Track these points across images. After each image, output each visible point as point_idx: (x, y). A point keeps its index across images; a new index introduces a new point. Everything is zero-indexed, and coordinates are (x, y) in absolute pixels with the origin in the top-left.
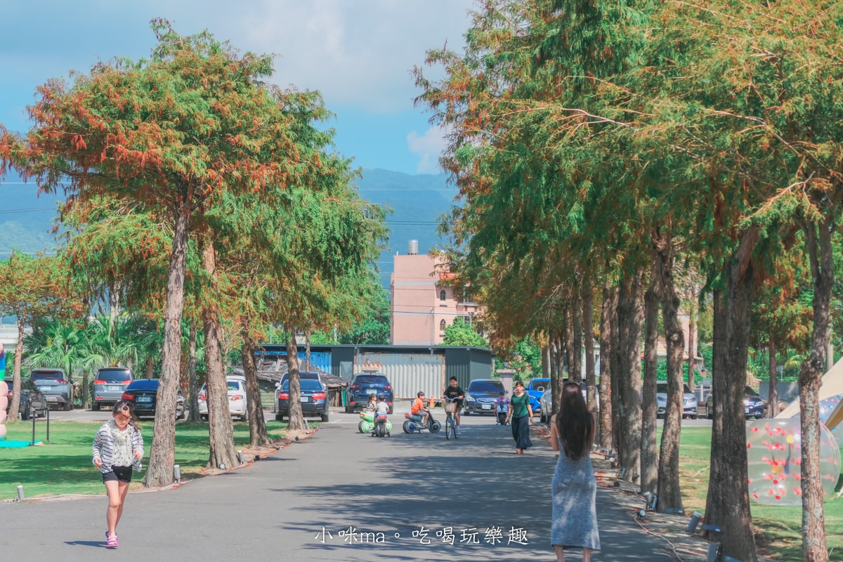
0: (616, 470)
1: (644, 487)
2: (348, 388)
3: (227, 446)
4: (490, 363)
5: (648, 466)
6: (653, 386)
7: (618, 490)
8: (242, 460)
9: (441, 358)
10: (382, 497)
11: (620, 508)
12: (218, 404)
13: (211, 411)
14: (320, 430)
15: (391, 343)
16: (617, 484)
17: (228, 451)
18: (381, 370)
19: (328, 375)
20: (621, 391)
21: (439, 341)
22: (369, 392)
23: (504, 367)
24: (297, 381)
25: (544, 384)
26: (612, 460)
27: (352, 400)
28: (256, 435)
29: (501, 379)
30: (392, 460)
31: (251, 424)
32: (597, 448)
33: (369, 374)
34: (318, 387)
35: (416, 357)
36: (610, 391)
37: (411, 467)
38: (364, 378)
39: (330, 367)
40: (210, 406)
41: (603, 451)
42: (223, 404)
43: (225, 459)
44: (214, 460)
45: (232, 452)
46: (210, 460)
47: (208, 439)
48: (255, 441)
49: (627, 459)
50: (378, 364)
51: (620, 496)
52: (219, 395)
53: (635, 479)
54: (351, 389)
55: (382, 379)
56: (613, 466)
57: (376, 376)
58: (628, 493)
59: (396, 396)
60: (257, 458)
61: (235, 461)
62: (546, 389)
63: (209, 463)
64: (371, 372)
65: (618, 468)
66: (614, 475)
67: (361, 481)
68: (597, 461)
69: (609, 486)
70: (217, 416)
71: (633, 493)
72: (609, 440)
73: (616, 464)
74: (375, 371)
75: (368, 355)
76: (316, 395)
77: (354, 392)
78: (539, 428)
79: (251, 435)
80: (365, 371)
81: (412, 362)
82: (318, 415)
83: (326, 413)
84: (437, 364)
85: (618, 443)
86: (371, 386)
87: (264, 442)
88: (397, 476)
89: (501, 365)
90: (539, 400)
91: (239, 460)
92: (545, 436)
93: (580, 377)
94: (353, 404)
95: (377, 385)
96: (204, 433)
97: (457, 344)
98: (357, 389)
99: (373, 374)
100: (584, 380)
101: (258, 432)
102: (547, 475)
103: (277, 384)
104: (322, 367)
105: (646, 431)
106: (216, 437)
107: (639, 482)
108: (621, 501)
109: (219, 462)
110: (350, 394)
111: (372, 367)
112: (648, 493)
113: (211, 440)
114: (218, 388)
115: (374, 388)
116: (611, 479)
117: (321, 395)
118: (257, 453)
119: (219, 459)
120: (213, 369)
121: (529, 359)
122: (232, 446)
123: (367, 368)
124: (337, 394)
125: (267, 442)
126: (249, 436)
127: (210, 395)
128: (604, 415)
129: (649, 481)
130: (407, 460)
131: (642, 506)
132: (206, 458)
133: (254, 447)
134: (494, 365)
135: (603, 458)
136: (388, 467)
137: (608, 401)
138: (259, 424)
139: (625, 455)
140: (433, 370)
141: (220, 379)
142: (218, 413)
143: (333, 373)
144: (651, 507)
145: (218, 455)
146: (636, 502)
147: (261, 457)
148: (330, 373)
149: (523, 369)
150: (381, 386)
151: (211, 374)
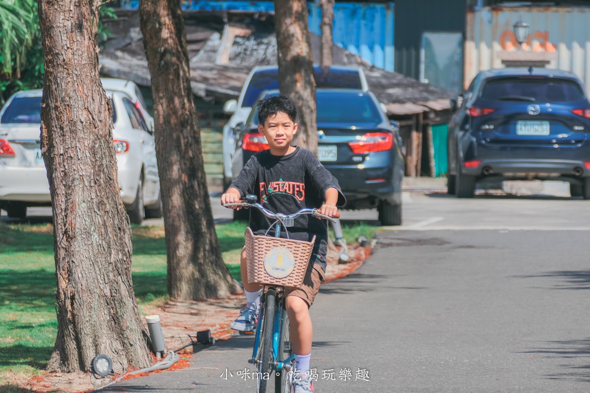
2: (457, 118)
3: (113, 302)
8: (161, 345)
12: (83, 169)
13: (61, 190)
14: (381, 253)
17: (116, 319)
19: (386, 75)
22: (524, 129)
24: (306, 94)
27: (469, 155)
28: (187, 270)
31: (171, 230)
33: (523, 71)
34: (367, 114)
38: (508, 85)
39: (390, 51)
40: (58, 174)
42: (99, 169)
43: (108, 343)
44: (72, 345)
45: (129, 321)
46: (60, 345)
47: (53, 279)
48: (184, 288)
52: (85, 140)
54: (466, 119)
57: (545, 79)
60: (203, 341)
61: (140, 350)
63: (56, 356)
64: (531, 64)
70: (81, 208)
76: (362, 140)
77: (476, 131)
79: (172, 267)
80: (508, 63)
82: (370, 202)
83: (395, 197)
87: (211, 291)
91: (152, 347)
94: (474, 166)
95: (549, 107)
96: (42, 261)
98: (486, 120)
99: (537, 71)
101: (194, 258)
103: (230, 106)
104: (365, 49)
106: (78, 273)
109: (90, 354)
110: (464, 137)
111: (533, 51)
113: (63, 284)
114: (83, 116)
115: (542, 117)
117: (378, 139)
118: (197, 324)
119: (87, 342)
120: (67, 55)
122: (129, 302)
123: (512, 52)
124: (416, 137)
125: (223, 291)
126: (164, 271)
127: (57, 140)
132: (48, 338)
133: (182, 305)
138: (196, 236)
141: (86, 88)
142: (83, 198)
143: (399, 68)
145: (86, 330)
147: (215, 335)
148: (390, 67)
151: (61, 74)
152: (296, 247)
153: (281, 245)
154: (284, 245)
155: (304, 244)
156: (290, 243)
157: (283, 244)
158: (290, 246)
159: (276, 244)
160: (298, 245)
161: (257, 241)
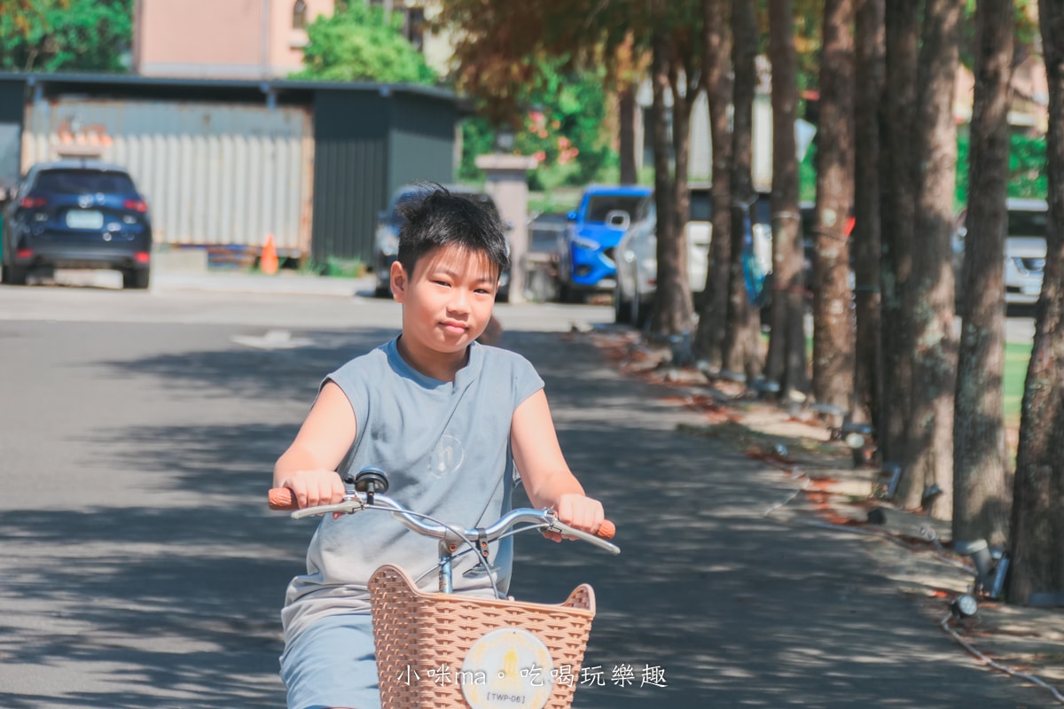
0: (868, 473)
1: (963, 529)
4: (450, 136)
5: (975, 461)
6: (995, 215)
7: (878, 537)
9: (298, 118)
10: (151, 549)
11: (887, 590)
15: (135, 67)
16: (876, 517)
18: (112, 153)
20: (890, 230)
21: (287, 65)
22: (76, 221)
23: (494, 148)
25: (631, 206)
26: (854, 440)
27: (22, 245)
29: (490, 188)
30: (172, 432)
32: (803, 405)
35: (222, 113)
36: (848, 225)
37: (231, 455)
38: (63, 178)
41: (821, 416)
49: (904, 437)
50: (101, 130)
51: (889, 553)
53: (929, 500)
54: (19, 210)
55: (117, 181)
56: (857, 459)
57: (98, 173)
58: (911, 543)
59: (157, 237)
62: (634, 219)
64: (83, 157)
65: (872, 465)
66: (864, 489)
67: (82, 497)
68: (810, 446)
69: (853, 523)
71: (928, 544)
72: (841, 383)
73: (868, 455)
74: (95, 157)
75: (69, 107)
77: (29, 220)
78: (614, 340)
80: (64, 156)
81: (207, 129)
84: (287, 135)
85: (872, 390)
86: (85, 200)
88: (193, 482)
89: (480, 143)
90: (609, 252)
92: (637, 366)
93: (750, 184)
94: (25, 255)
95: (101, 198)
97: (343, 74)
98: (37, 210)
100: (763, 196)
102: (655, 484)
105: (972, 348)
107: (944, 509)
108: (895, 569)
110: (17, 228)
111: (85, 143)
112: (980, 546)
115: (94, 208)
116: (855, 501)
121: (569, 125)
123: (68, 144)
128: (828, 302)
129: (975, 504)
130: (215, 433)
131: (962, 585)
134: (459, 144)
135: (824, 435)
136: (158, 454)
137: (839, 261)
139: (896, 427)
140: (274, 157)
144: (988, 588)
146: (938, 571)
149: (550, 157)
150: (113, 200)
152: (552, 627)
153: (510, 623)
154: (517, 623)
155: (576, 616)
156: (536, 615)
157: (514, 617)
158: (535, 625)
159: (491, 620)
160: (557, 622)
161: (432, 609)
